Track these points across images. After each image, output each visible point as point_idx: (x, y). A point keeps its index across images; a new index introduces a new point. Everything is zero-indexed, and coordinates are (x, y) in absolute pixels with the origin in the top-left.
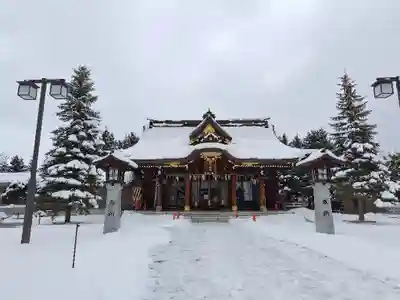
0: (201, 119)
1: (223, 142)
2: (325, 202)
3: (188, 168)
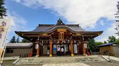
3: (51, 37)
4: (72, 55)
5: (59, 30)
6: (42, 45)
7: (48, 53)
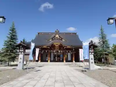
0: (55, 32)
1: (61, 40)
2: (92, 59)
3: (49, 48)
4: (65, 61)
5: (55, 44)
6: (42, 53)
7: (47, 60)
